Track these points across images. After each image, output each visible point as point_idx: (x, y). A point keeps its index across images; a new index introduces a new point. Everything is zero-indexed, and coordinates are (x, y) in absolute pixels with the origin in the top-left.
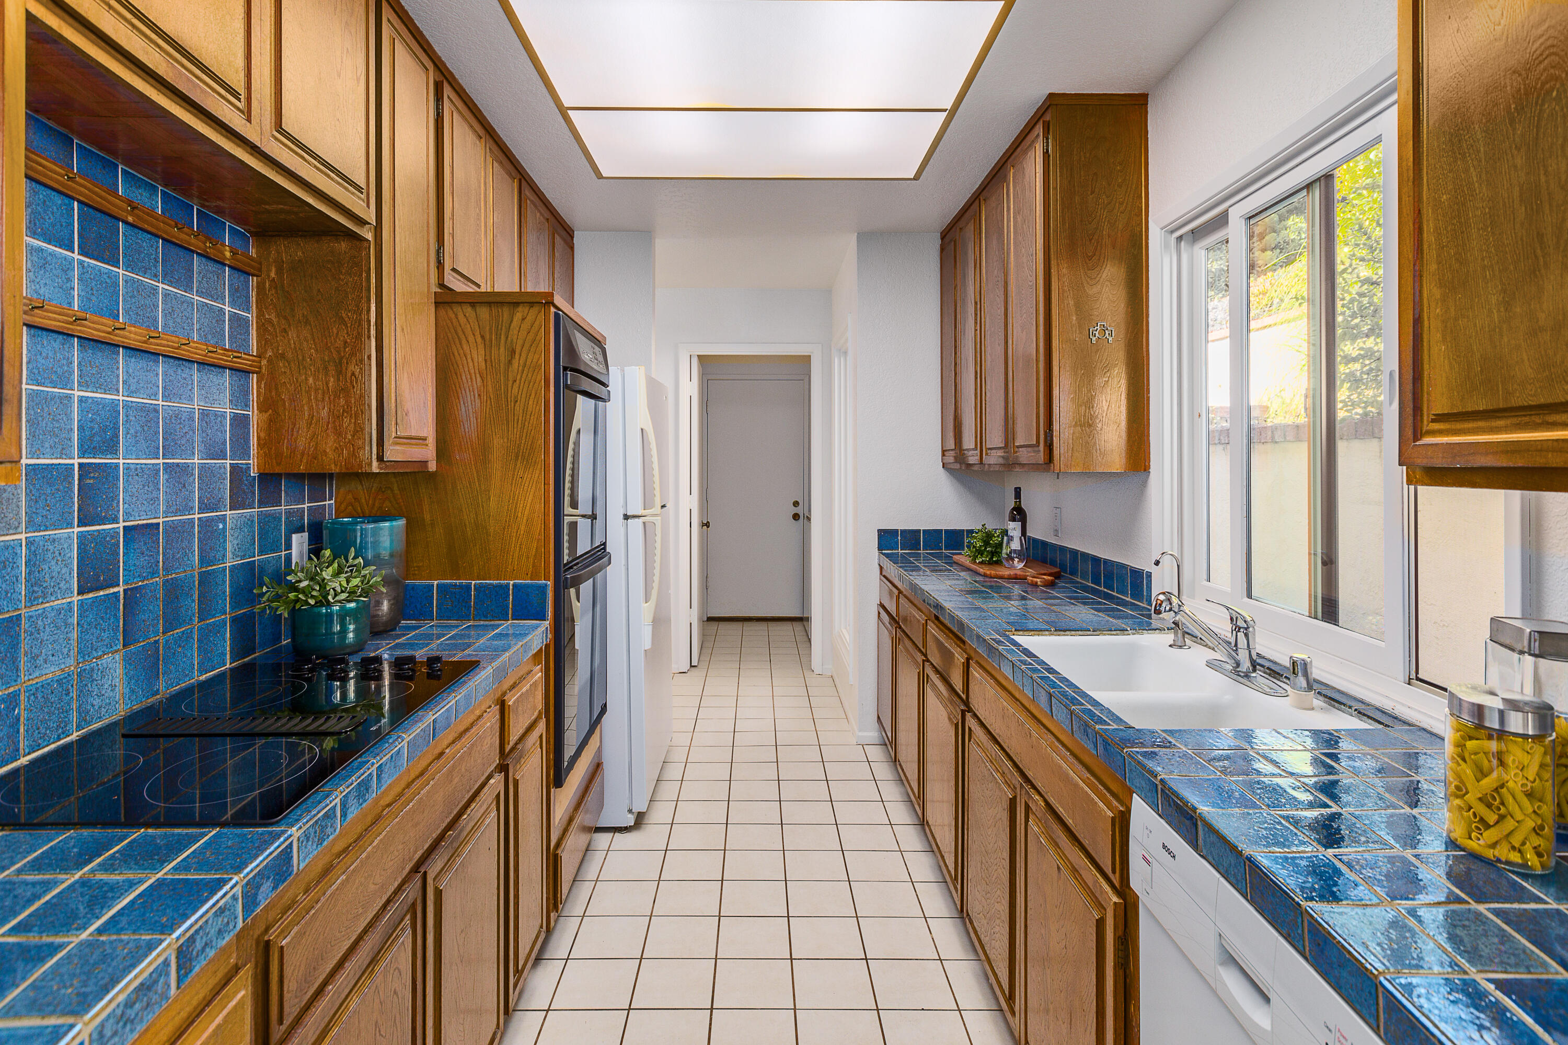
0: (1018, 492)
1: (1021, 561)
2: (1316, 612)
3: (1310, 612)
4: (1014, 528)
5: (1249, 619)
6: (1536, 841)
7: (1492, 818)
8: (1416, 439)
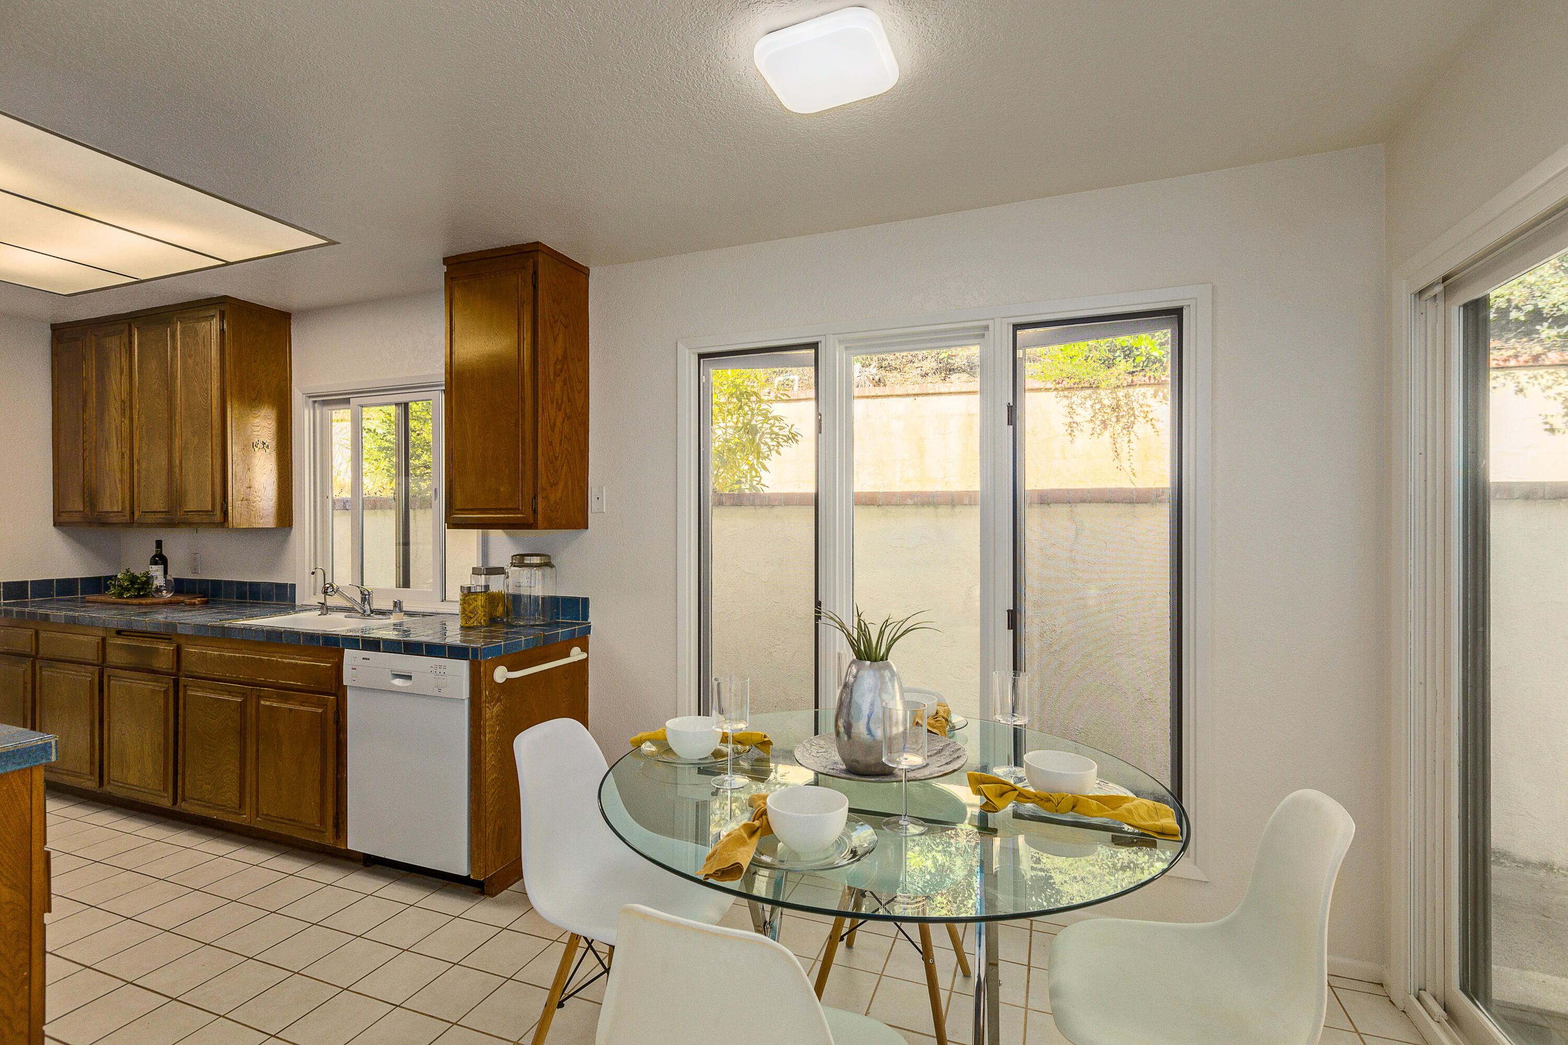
0: (159, 544)
1: (168, 592)
2: (399, 585)
3: (396, 585)
4: (156, 571)
5: (370, 591)
6: (484, 618)
7: (472, 616)
8: (450, 515)
